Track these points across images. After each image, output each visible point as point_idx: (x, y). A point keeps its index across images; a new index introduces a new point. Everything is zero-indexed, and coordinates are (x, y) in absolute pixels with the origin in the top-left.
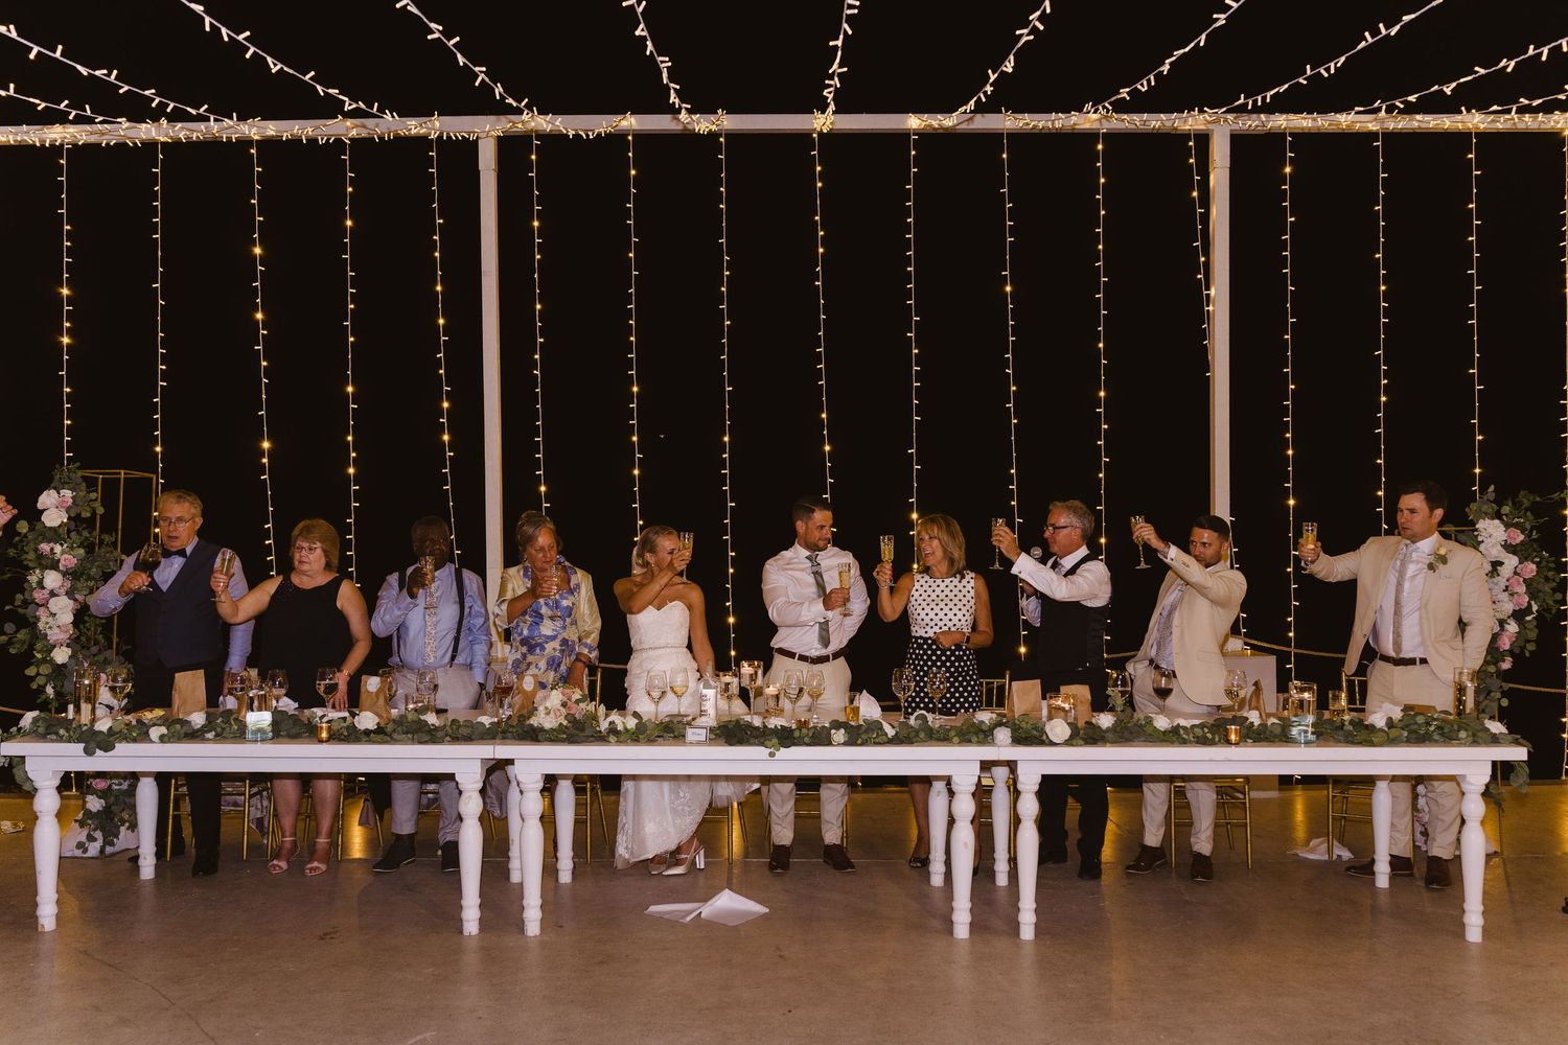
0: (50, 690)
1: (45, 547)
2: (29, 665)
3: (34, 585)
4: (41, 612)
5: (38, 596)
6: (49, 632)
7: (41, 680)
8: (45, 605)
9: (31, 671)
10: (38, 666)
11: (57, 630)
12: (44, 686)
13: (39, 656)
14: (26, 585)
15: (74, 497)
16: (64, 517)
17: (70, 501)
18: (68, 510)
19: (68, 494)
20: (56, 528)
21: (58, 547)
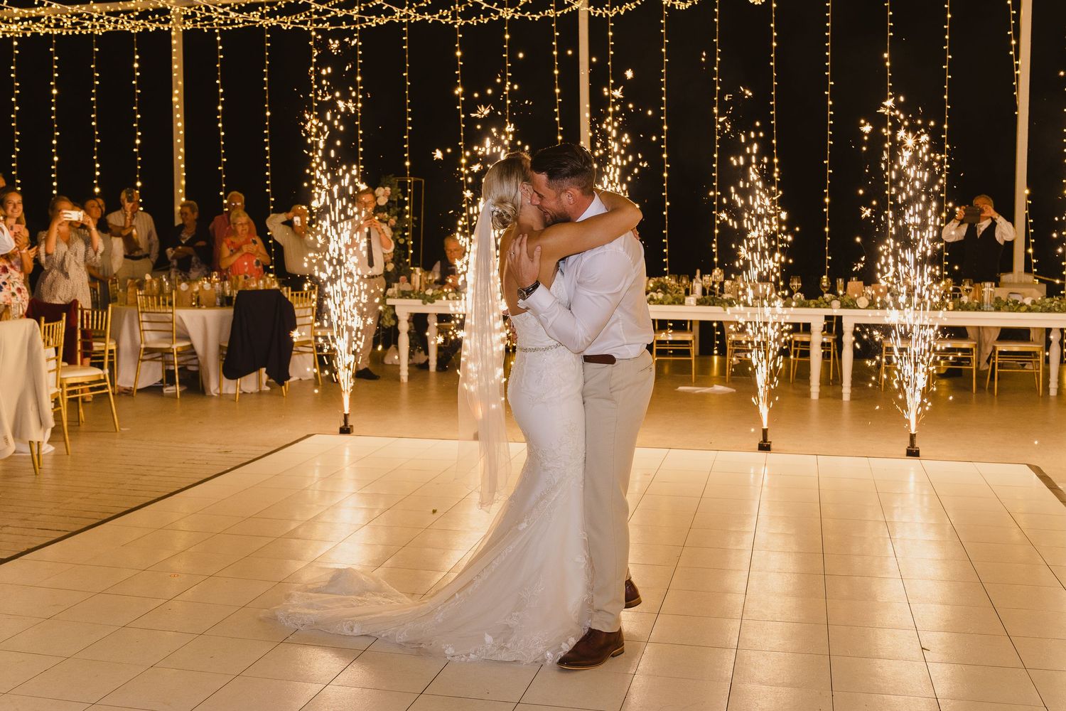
15: (391, 191)
16: (387, 200)
17: (389, 193)
18: (389, 197)
19: (388, 189)
20: (383, 206)
21: (386, 214)
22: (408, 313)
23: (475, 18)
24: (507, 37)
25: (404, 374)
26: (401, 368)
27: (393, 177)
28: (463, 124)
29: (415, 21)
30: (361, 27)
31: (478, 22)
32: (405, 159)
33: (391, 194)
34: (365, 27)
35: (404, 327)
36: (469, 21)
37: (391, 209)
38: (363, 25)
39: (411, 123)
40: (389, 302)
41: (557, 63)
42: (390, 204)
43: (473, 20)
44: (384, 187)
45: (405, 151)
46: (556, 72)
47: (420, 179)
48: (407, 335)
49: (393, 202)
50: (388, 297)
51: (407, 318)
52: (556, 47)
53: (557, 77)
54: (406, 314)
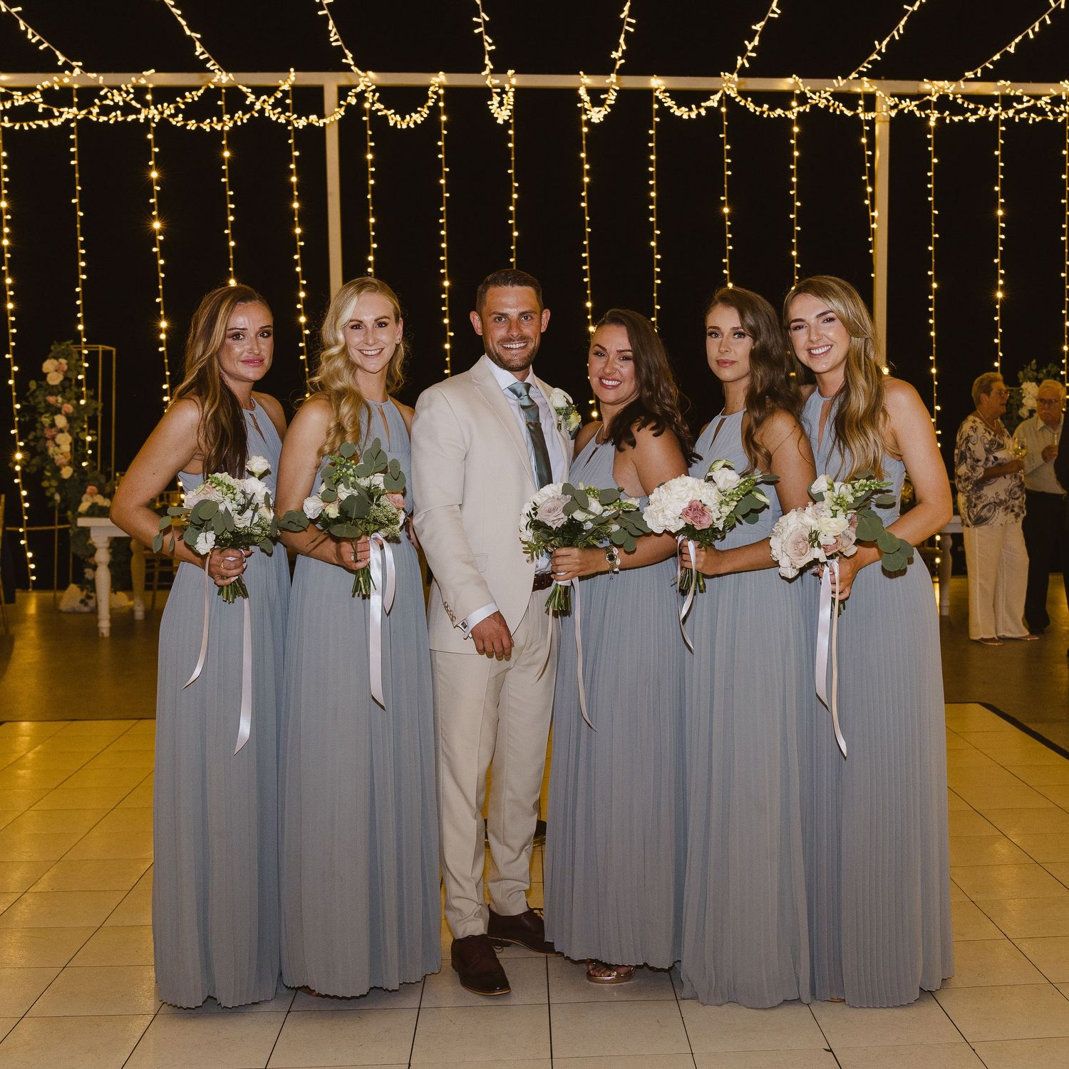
0: (57, 497)
1: (51, 399)
2: (43, 480)
3: (47, 425)
4: (49, 443)
5: (48, 433)
6: (56, 457)
7: (53, 490)
8: (53, 438)
9: (45, 484)
10: (49, 480)
11: (61, 456)
12: (53, 494)
13: (48, 474)
14: (38, 425)
15: (67, 364)
16: (61, 377)
17: (66, 367)
18: (65, 373)
19: (63, 361)
20: (56, 386)
21: (60, 399)
22: (109, 538)
23: (208, 121)
24: (227, 154)
25: (104, 625)
26: (99, 617)
27: (72, 344)
28: (162, 272)
29: (116, 121)
30: (29, 125)
31: (211, 127)
32: (78, 321)
33: (69, 369)
34: (34, 127)
35: (102, 556)
36: (201, 125)
37: (67, 390)
38: (31, 124)
39: (84, 271)
40: (82, 522)
41: (296, 193)
42: (67, 384)
43: (205, 123)
44: (56, 358)
45: (77, 309)
46: (296, 205)
47: (111, 348)
48: (107, 569)
49: (70, 380)
50: (81, 515)
51: (107, 545)
52: (295, 171)
53: (296, 212)
54: (106, 539)
